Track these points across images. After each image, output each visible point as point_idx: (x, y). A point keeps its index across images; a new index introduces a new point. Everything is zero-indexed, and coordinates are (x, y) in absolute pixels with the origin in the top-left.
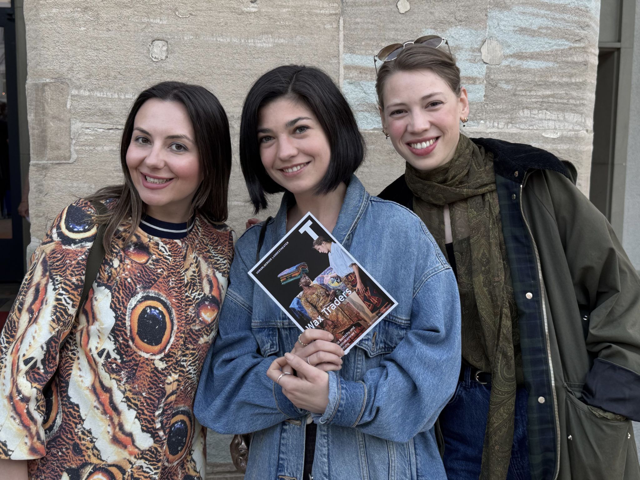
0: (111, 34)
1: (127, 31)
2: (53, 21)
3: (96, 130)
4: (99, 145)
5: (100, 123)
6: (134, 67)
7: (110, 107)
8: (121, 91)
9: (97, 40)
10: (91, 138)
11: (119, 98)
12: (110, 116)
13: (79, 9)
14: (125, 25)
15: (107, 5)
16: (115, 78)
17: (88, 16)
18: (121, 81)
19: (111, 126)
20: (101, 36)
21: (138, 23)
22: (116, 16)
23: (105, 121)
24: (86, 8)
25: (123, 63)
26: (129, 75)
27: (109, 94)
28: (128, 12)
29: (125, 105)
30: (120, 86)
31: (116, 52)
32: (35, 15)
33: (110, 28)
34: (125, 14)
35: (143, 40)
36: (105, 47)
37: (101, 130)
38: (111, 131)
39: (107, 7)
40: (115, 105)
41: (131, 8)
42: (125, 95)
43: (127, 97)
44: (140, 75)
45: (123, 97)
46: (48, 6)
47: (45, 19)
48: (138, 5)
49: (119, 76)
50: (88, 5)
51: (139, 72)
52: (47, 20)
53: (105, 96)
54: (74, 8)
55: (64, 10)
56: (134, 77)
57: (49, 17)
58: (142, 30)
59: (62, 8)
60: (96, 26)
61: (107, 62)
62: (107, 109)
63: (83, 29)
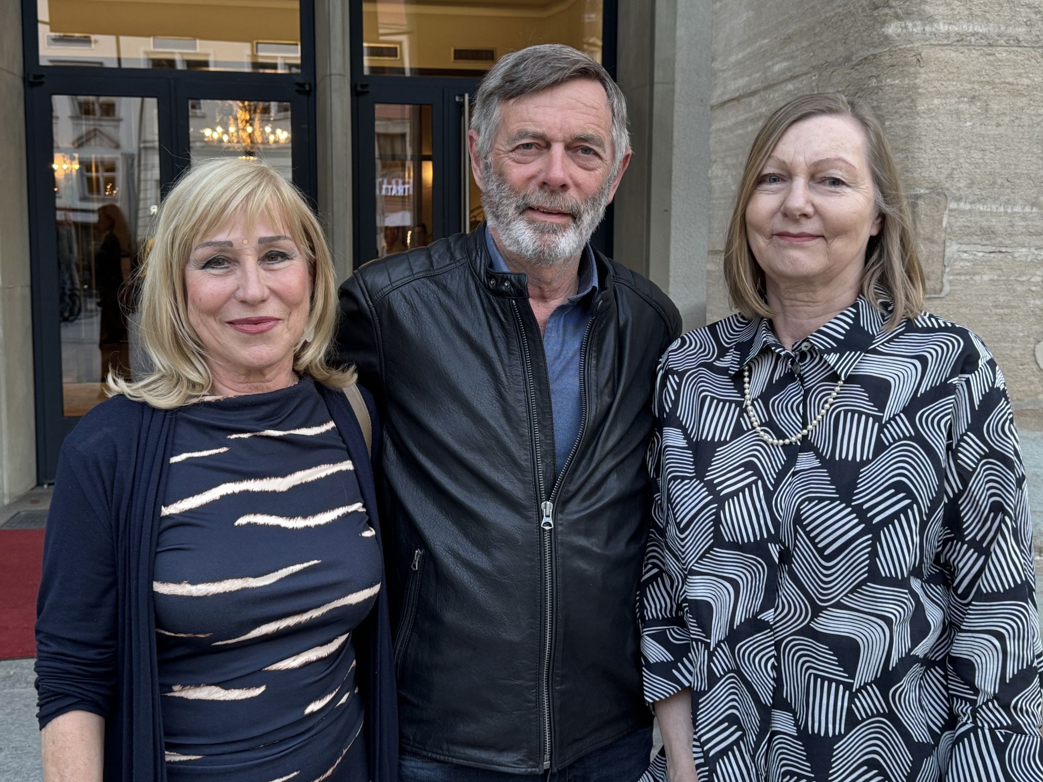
0: (1001, 130)
1: (1020, 126)
2: (933, 115)
3: (975, 255)
4: (978, 274)
5: (979, 244)
6: (1026, 172)
7: (994, 224)
8: (1008, 202)
9: (983, 138)
10: (968, 264)
11: (1006, 212)
12: (992, 236)
13: (966, 99)
14: (1017, 118)
15: (998, 94)
16: (1002, 186)
17: (977, 107)
18: (1008, 191)
19: (993, 249)
20: (989, 133)
21: (1034, 115)
22: (1008, 107)
23: (985, 242)
24: (974, 97)
25: (1013, 167)
26: (1019, 181)
27: (994, 207)
28: (1022, 102)
29: (1011, 221)
30: (1007, 197)
31: (1005, 153)
32: (910, 108)
33: (1001, 123)
34: (1018, 104)
35: (1038, 136)
36: (992, 147)
37: (981, 254)
38: (992, 255)
39: (999, 96)
40: (999, 222)
41: (1025, 96)
42: (1012, 209)
43: (1015, 210)
44: (1032, 182)
45: (1009, 211)
46: (929, 96)
47: (924, 113)
48: (1035, 93)
49: (1006, 184)
50: (977, 94)
51: (1030, 178)
52: (927, 114)
53: (989, 210)
54: (959, 98)
55: (948, 101)
56: (1024, 185)
57: (929, 110)
58: (1038, 124)
59: (944, 98)
60: (984, 121)
61: (994, 165)
62: (989, 227)
63: (968, 124)
